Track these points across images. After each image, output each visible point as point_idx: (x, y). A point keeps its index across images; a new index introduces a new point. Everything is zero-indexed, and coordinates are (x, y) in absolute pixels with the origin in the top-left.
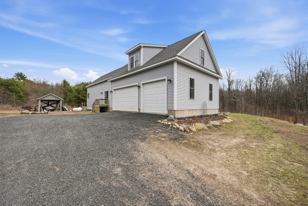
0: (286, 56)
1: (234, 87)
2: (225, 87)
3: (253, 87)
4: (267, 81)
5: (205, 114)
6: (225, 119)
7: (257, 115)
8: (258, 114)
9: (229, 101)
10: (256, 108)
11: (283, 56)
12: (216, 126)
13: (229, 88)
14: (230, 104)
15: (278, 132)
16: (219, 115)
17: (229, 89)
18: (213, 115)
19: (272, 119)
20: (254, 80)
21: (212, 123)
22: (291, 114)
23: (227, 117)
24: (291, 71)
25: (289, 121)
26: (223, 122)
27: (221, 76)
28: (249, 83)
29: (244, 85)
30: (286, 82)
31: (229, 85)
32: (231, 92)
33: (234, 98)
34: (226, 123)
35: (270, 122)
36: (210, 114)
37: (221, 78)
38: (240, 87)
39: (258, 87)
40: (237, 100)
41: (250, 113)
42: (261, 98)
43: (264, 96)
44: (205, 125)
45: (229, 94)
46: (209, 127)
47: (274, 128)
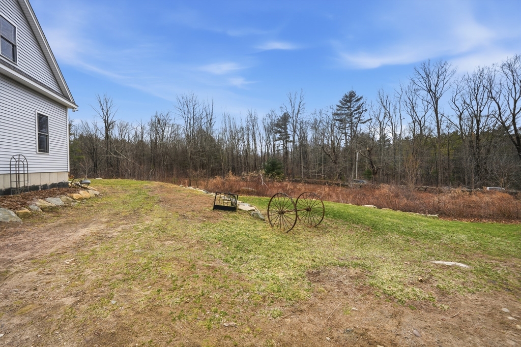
0: (182, 102)
1: (115, 133)
2: (98, 132)
3: (147, 138)
4: (163, 131)
5: (22, 185)
6: (81, 192)
7: (149, 180)
8: (151, 178)
9: (107, 157)
10: (149, 170)
11: (178, 100)
12: (51, 210)
13: (107, 133)
14: (109, 164)
15: (163, 201)
16: (70, 184)
17: (107, 136)
18: (53, 185)
19: (161, 183)
20: (148, 128)
21: (39, 204)
22: (186, 175)
23: (88, 187)
24: (186, 122)
25: (184, 184)
26: (75, 198)
27: (74, 103)
28: (140, 131)
29: (133, 133)
30: (184, 136)
31: (107, 129)
32: (111, 142)
33: (115, 153)
34: (81, 199)
35: (158, 189)
36: (42, 184)
37: (73, 108)
38: (127, 135)
39: (153, 138)
40: (121, 157)
41: (140, 177)
42: (155, 155)
43: (159, 151)
44: (12, 212)
45: (107, 146)
46: (25, 216)
47: (160, 196)
